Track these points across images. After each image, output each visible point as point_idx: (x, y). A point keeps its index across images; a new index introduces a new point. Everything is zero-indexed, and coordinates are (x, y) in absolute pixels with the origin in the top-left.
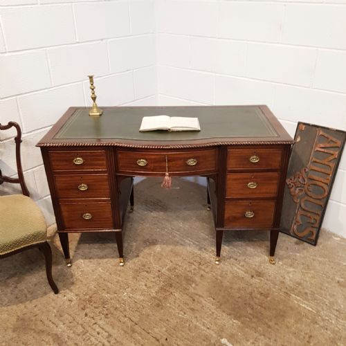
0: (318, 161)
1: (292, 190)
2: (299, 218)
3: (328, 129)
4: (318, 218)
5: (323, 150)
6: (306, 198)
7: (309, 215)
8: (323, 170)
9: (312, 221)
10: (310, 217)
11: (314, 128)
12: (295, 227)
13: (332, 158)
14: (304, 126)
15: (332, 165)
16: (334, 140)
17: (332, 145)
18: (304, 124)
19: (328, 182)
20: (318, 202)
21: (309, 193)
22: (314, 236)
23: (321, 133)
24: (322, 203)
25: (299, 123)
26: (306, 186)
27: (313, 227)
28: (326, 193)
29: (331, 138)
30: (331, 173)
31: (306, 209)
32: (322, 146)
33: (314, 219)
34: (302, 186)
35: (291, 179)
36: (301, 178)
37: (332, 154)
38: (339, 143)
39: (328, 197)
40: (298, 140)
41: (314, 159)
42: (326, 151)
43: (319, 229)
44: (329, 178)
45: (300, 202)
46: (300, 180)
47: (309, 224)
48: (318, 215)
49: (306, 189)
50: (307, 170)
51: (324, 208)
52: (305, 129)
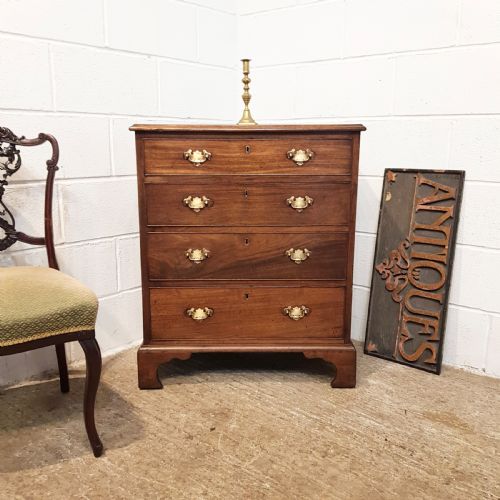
0: (423, 227)
1: (389, 281)
2: (405, 328)
3: (432, 172)
4: (435, 323)
5: (428, 207)
6: (414, 291)
7: (421, 320)
8: (433, 241)
9: (428, 331)
10: (423, 325)
11: (411, 176)
12: (401, 345)
13: (444, 217)
14: (394, 174)
15: (447, 229)
16: (444, 187)
17: (447, 196)
18: (395, 171)
19: (444, 259)
20: (432, 295)
21: (415, 283)
22: (434, 356)
23: (423, 180)
24: (439, 296)
25: (387, 171)
26: (409, 271)
27: (429, 341)
28: (444, 279)
29: (439, 186)
30: (446, 242)
31: (415, 310)
32: (426, 201)
33: (430, 326)
34: (404, 272)
35: (385, 264)
36: (400, 259)
37: (445, 212)
38: (453, 192)
39: (447, 285)
40: (388, 198)
41: (417, 225)
42: (433, 208)
43: (440, 343)
44: (445, 252)
45: (403, 300)
46: (399, 263)
47: (422, 337)
48: (436, 318)
49: (410, 276)
50: (408, 245)
51: (444, 305)
52: (396, 178)
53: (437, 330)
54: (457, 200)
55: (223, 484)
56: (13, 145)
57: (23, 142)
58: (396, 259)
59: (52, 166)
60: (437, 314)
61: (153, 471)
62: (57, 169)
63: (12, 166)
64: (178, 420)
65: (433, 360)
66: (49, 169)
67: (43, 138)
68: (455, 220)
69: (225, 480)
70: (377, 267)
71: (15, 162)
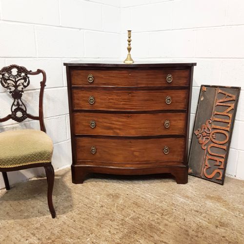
0: (218, 113)
1: (200, 139)
2: (207, 163)
3: (224, 87)
4: (223, 160)
5: (222, 104)
6: (212, 144)
7: (215, 158)
8: (223, 120)
9: (218, 163)
10: (216, 161)
11: (214, 89)
12: (205, 170)
13: (229, 109)
14: (206, 88)
15: (230, 115)
16: (230, 95)
17: (231, 99)
18: (206, 86)
19: (228, 129)
20: (222, 147)
21: (214, 140)
22: (221, 176)
23: (220, 91)
24: (225, 147)
25: (202, 86)
26: (211, 134)
27: (219, 169)
28: (228, 138)
29: (227, 94)
30: (230, 121)
31: (213, 154)
32: (221, 101)
33: (220, 161)
34: (208, 135)
35: (199, 131)
36: (206, 128)
37: (230, 106)
38: (234, 97)
39: (229, 142)
40: (202, 99)
41: (216, 112)
42: (224, 104)
43: (224, 169)
44: (229, 125)
45: (207, 148)
46: (206, 130)
47: (216, 166)
48: (223, 157)
49: (211, 136)
50: (211, 122)
51: (227, 151)
52: (206, 90)
53: (223, 163)
54: (236, 101)
55: (117, 227)
56: (26, 75)
57: (30, 73)
58: (205, 128)
59: (43, 84)
60: (224, 156)
61: (86, 222)
62: (45, 85)
63: (25, 84)
64: (96, 199)
65: (220, 178)
66: (41, 86)
67: (39, 71)
68: (234, 111)
69: (118, 226)
70: (195, 132)
71: (27, 82)
